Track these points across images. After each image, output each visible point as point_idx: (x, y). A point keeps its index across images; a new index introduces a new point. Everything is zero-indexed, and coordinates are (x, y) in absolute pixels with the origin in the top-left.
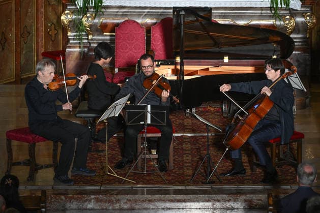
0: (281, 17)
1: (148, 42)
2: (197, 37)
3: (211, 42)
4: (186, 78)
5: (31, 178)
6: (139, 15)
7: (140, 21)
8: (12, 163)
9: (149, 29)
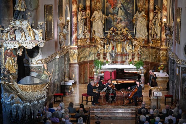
0: (138, 71)
1: (111, 76)
2: (121, 75)
3: (124, 76)
4: (119, 83)
5: (87, 104)
6: (109, 70)
7: (109, 71)
8: (83, 101)
9: (111, 73)
